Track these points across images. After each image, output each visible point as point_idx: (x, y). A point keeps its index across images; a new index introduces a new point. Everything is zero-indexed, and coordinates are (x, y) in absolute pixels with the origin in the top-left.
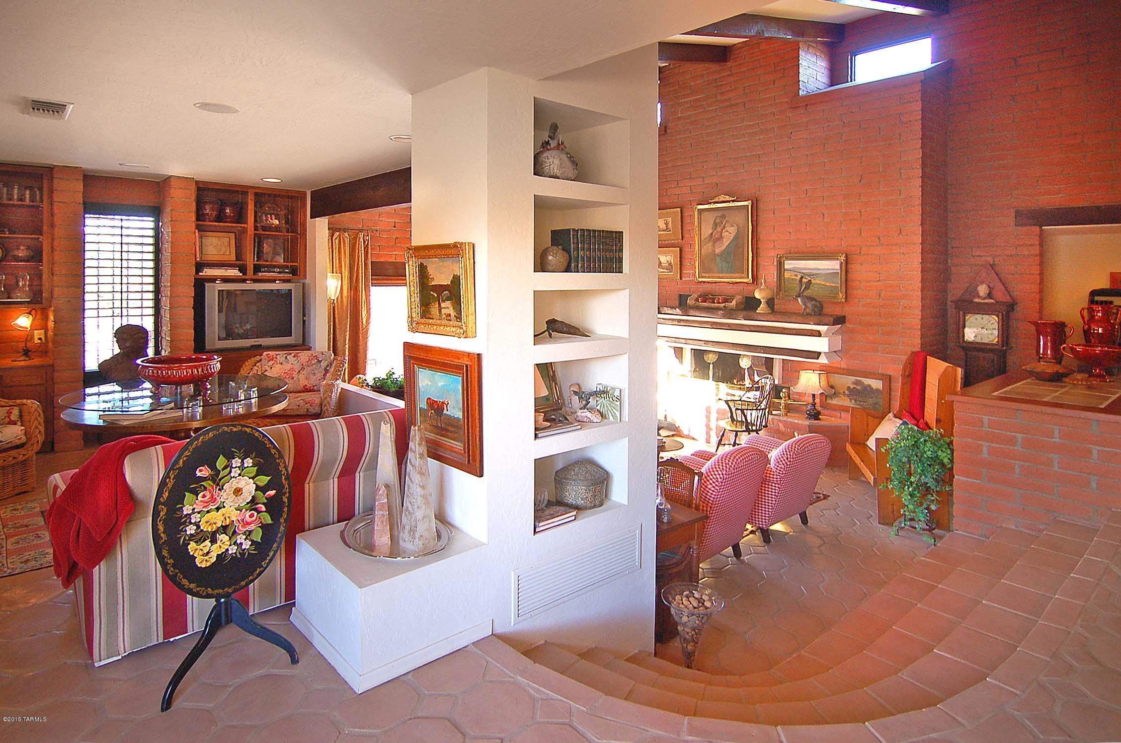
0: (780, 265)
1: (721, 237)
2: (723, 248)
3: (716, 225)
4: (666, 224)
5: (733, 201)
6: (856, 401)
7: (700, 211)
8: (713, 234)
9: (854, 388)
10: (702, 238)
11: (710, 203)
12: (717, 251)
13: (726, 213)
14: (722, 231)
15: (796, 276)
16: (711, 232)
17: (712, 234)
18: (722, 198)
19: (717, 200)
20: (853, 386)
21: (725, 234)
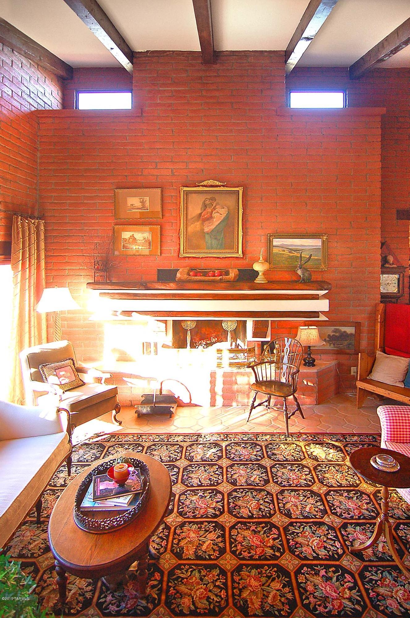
0: (270, 242)
1: (211, 217)
2: (213, 227)
3: (205, 206)
4: (143, 202)
5: (223, 186)
6: (334, 344)
7: (187, 193)
8: (203, 214)
9: (333, 335)
10: (189, 217)
11: (199, 186)
12: (206, 230)
13: (216, 196)
14: (212, 212)
15: (284, 251)
16: (199, 212)
17: (201, 214)
18: (211, 182)
19: (205, 183)
20: (333, 334)
21: (215, 215)
